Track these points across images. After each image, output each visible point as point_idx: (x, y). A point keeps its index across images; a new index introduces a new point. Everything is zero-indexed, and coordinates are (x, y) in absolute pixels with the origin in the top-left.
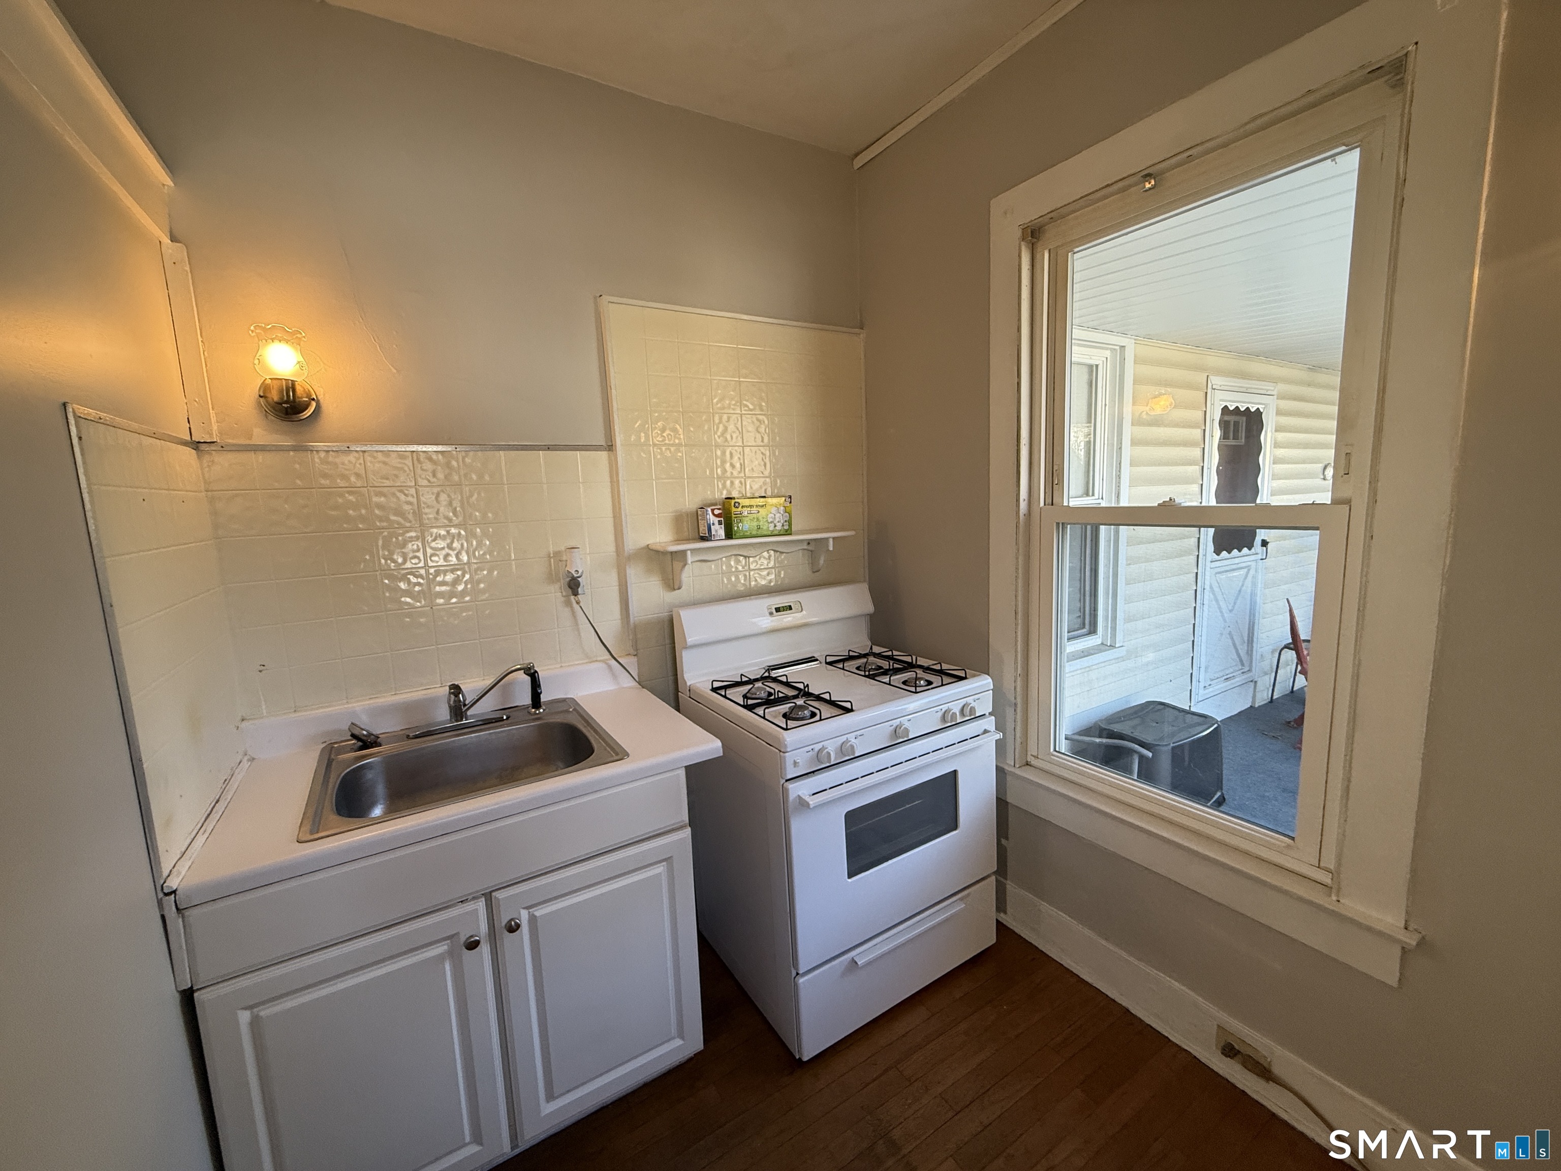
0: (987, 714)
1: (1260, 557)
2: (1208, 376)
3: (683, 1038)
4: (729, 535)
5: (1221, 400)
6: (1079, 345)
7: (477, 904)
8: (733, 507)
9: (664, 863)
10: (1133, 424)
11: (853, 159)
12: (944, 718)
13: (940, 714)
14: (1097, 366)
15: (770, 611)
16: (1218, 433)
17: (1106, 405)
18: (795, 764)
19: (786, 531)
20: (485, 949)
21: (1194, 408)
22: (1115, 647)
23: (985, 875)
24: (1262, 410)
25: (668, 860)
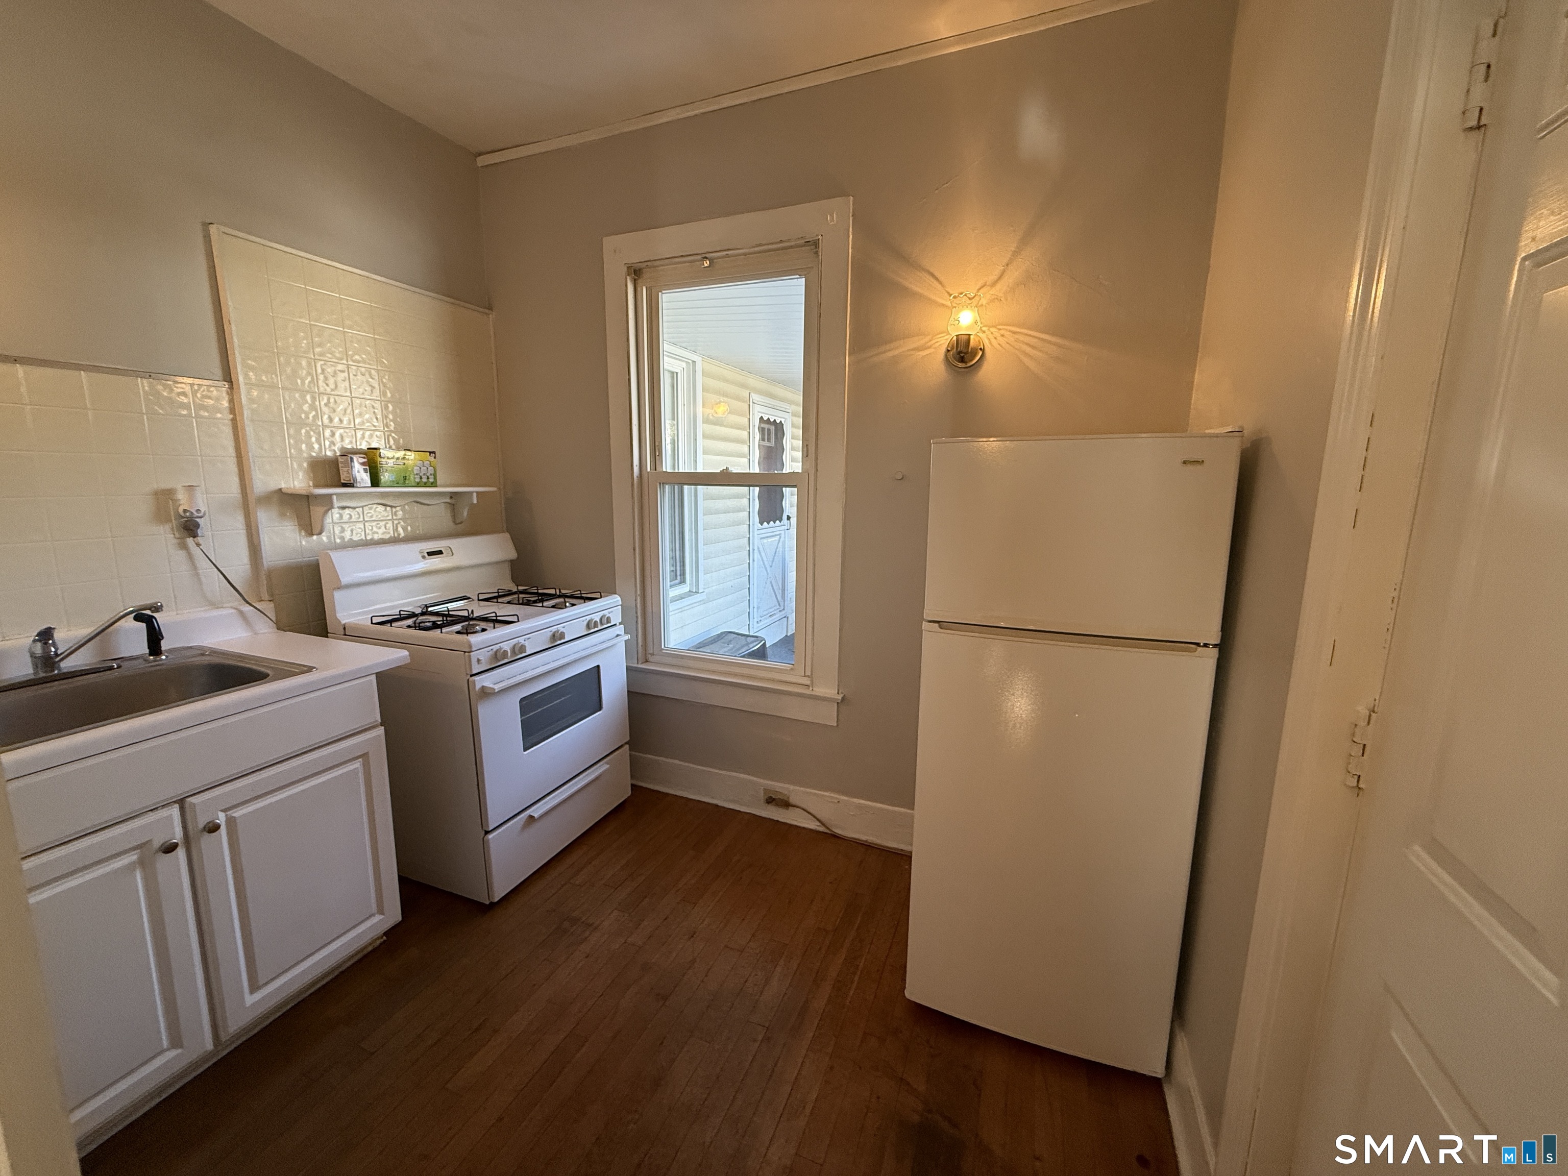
0: (618, 624)
1: (786, 527)
2: (750, 393)
3: (382, 914)
4: (375, 482)
5: (759, 412)
6: (668, 356)
7: (172, 810)
8: (378, 457)
9: (360, 760)
10: (703, 423)
11: (476, 157)
12: (588, 626)
13: (585, 623)
14: (677, 373)
15: (422, 554)
16: (758, 436)
17: (684, 405)
18: (479, 661)
19: (432, 483)
20: (181, 853)
21: (742, 415)
22: (698, 593)
23: (620, 745)
24: (783, 422)
25: (365, 756)
